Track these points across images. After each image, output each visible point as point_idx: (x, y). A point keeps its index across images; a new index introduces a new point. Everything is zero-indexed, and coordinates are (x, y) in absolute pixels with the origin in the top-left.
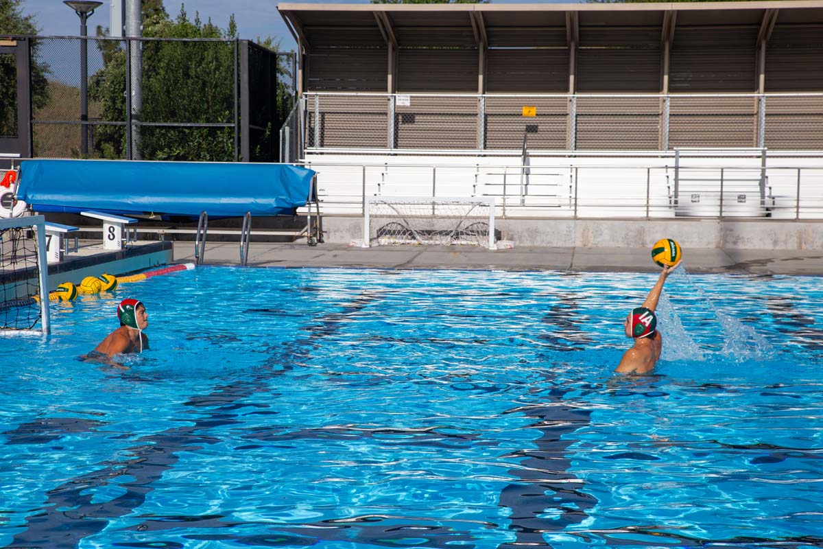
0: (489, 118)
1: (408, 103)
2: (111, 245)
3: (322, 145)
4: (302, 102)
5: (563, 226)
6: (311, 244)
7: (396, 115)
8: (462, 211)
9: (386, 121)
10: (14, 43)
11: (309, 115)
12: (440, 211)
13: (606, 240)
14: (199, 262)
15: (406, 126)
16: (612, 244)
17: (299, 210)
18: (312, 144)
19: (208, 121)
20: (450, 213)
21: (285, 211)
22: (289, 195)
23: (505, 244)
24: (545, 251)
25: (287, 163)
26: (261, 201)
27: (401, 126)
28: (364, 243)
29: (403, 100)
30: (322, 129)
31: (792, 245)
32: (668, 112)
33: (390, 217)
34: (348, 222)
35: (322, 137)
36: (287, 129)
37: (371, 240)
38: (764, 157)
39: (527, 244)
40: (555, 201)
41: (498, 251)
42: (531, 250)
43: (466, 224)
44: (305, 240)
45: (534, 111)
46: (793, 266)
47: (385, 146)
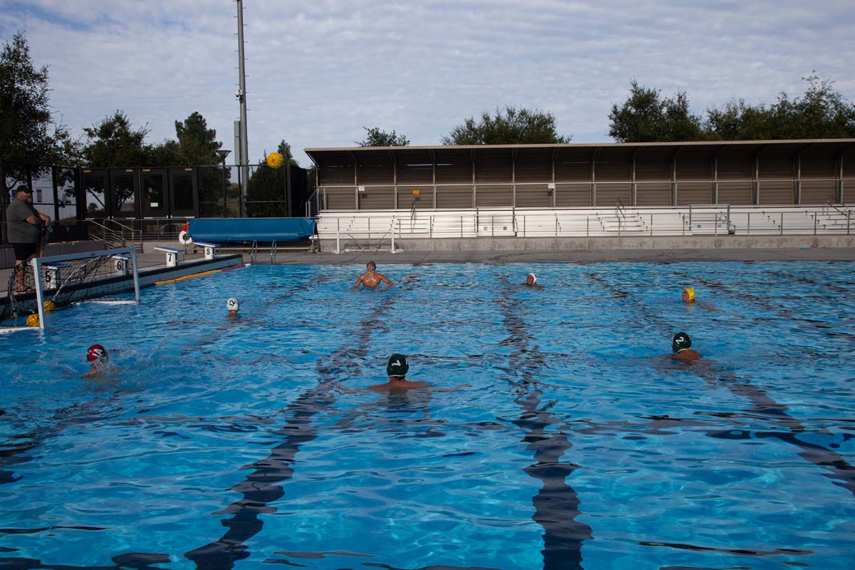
0: (399, 196)
1: (363, 190)
2: (209, 257)
3: (327, 209)
4: (318, 190)
5: (425, 242)
6: (314, 253)
7: (359, 195)
8: (381, 236)
9: (354, 198)
10: (191, 169)
11: (321, 196)
12: (372, 236)
13: (444, 247)
14: (252, 263)
15: (364, 199)
16: (447, 249)
17: (310, 238)
18: (323, 209)
19: (273, 200)
20: (377, 237)
21: (302, 238)
22: (304, 231)
23: (398, 251)
24: (416, 253)
25: (309, 217)
26: (292, 234)
27: (361, 199)
28: (337, 251)
29: (362, 188)
30: (327, 202)
31: (523, 248)
32: (475, 191)
33: (348, 239)
34: (332, 243)
35: (327, 205)
36: (309, 202)
37: (340, 250)
38: (514, 210)
39: (411, 250)
40: (425, 231)
41: (396, 254)
42: (410, 253)
43: (383, 242)
44: (311, 251)
45: (418, 192)
46: (517, 258)
47: (355, 209)
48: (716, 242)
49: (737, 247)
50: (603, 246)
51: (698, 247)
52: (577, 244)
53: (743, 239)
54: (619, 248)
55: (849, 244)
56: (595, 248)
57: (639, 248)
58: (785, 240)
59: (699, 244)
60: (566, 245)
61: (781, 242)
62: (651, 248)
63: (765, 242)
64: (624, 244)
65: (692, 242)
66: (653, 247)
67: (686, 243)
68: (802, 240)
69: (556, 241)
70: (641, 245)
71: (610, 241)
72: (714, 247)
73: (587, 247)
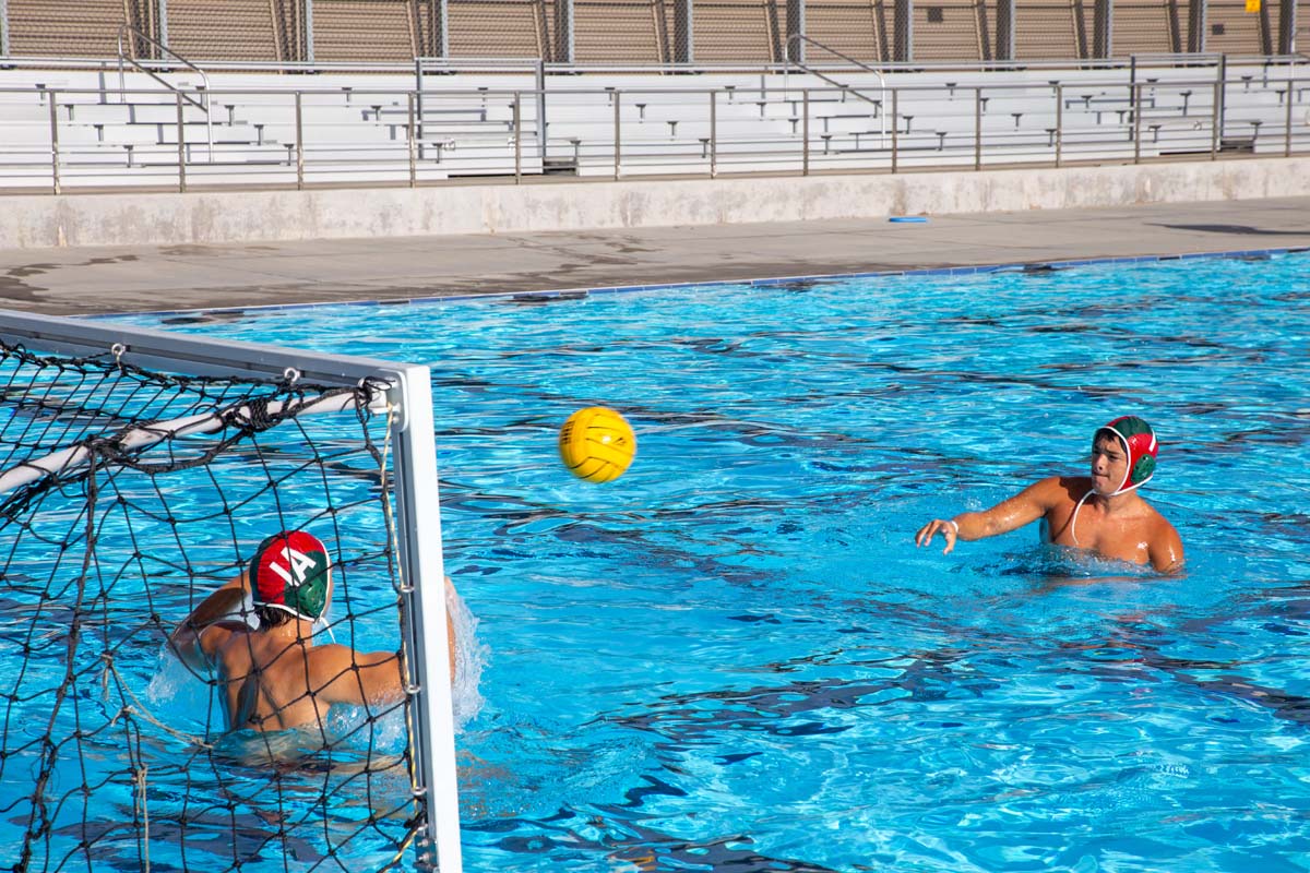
48: (624, 201)
49: (686, 220)
50: (250, 227)
51: (571, 223)
52: (148, 221)
53: (703, 189)
54: (307, 235)
55: (985, 199)
56: (216, 238)
57: (381, 233)
58: (821, 191)
59: (573, 212)
60: (106, 223)
61: (810, 198)
62: (418, 231)
63: (766, 202)
64: (327, 216)
65: (549, 205)
66: (427, 227)
67: (532, 206)
68: (865, 190)
69: (59, 204)
70: (384, 216)
71: (273, 201)
72: (619, 224)
73: (188, 231)
